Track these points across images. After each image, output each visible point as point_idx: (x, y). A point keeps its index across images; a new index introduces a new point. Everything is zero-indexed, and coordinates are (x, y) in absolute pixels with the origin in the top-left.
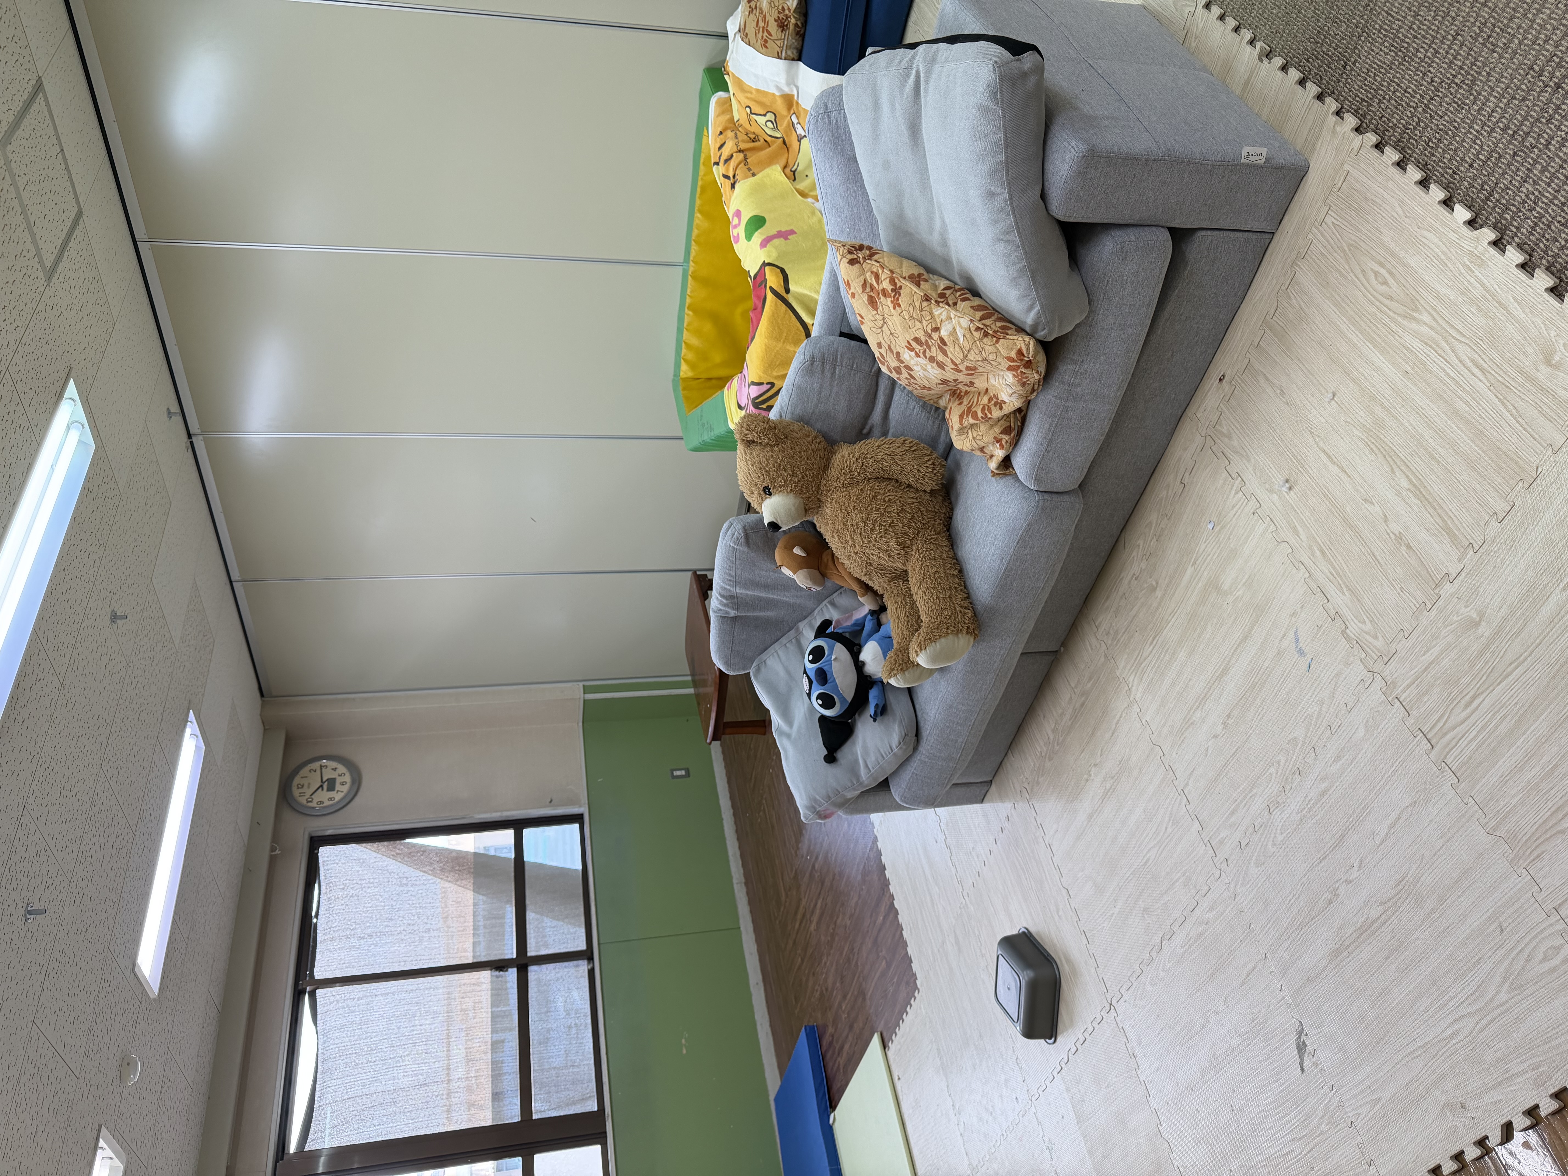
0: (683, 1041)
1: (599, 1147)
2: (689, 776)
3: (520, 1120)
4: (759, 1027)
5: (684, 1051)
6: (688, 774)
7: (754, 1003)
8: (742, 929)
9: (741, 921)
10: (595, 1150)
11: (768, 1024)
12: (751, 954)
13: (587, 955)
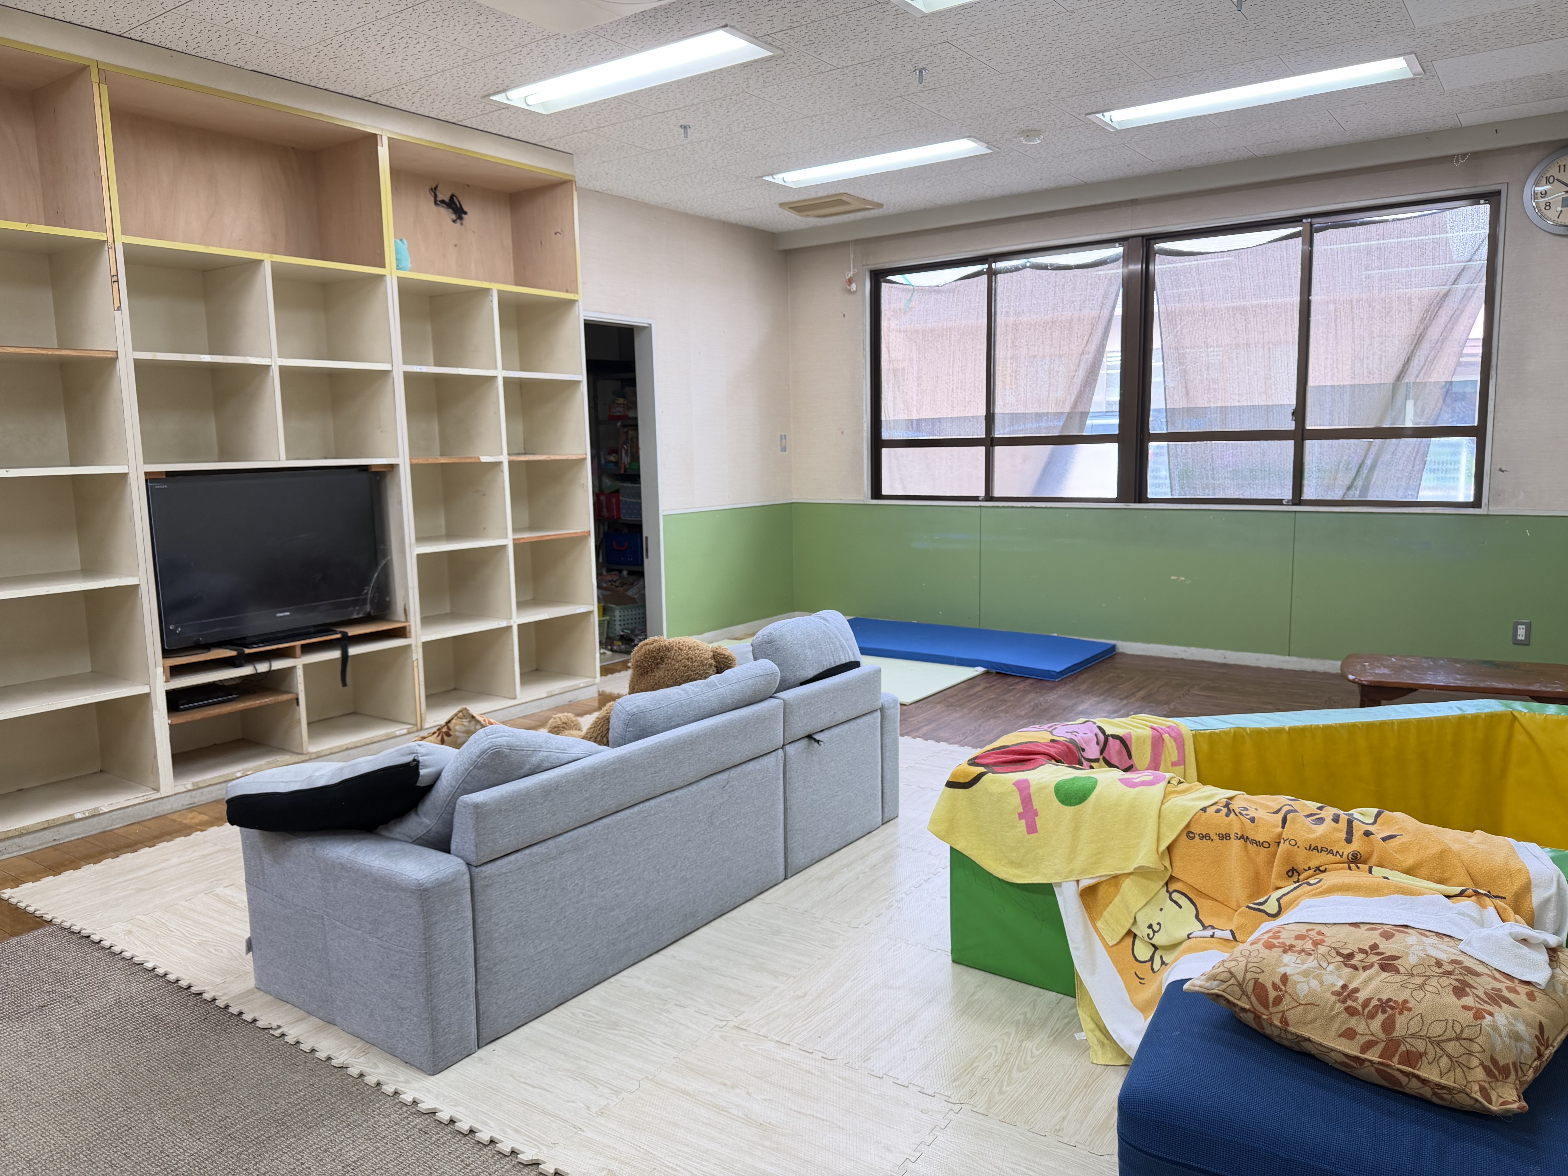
0: (1183, 579)
1: (1115, 496)
2: (1514, 644)
3: (1151, 432)
4: (1183, 648)
5: (1173, 578)
6: (1517, 643)
7: (1207, 650)
8: (1287, 657)
9: (1295, 659)
10: (1112, 492)
11: (1185, 657)
12: (1257, 660)
13: (1297, 498)
